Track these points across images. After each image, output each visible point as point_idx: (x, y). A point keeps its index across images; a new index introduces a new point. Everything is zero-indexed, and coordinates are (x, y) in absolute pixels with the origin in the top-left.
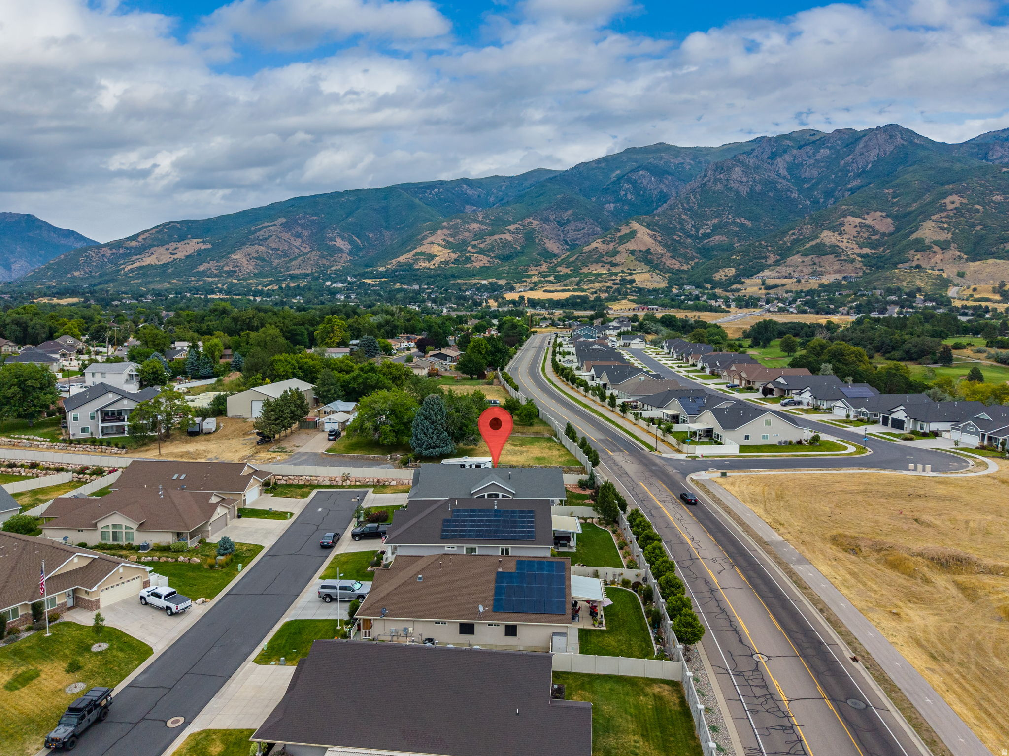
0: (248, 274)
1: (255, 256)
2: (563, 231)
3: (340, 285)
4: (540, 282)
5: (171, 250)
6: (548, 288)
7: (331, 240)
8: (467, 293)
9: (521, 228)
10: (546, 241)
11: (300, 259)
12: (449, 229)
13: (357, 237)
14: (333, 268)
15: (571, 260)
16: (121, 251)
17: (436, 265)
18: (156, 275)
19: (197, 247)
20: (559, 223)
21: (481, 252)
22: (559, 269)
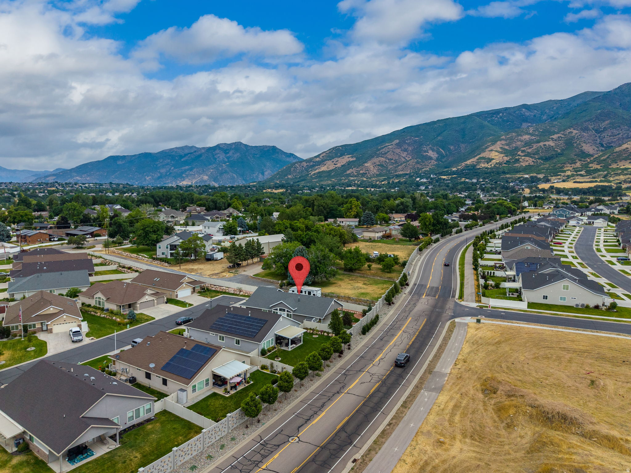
0: (373, 175)
1: (378, 164)
2: (599, 137)
3: (425, 180)
4: (573, 175)
5: (334, 163)
6: (578, 180)
7: (425, 152)
8: (511, 184)
9: (562, 136)
10: (584, 145)
11: (403, 165)
12: (506, 140)
13: (443, 150)
14: (423, 170)
15: (602, 158)
16: (311, 164)
17: (493, 166)
18: (325, 177)
19: (348, 160)
20: (596, 131)
21: (528, 155)
22: (590, 165)
